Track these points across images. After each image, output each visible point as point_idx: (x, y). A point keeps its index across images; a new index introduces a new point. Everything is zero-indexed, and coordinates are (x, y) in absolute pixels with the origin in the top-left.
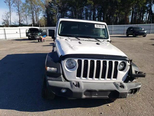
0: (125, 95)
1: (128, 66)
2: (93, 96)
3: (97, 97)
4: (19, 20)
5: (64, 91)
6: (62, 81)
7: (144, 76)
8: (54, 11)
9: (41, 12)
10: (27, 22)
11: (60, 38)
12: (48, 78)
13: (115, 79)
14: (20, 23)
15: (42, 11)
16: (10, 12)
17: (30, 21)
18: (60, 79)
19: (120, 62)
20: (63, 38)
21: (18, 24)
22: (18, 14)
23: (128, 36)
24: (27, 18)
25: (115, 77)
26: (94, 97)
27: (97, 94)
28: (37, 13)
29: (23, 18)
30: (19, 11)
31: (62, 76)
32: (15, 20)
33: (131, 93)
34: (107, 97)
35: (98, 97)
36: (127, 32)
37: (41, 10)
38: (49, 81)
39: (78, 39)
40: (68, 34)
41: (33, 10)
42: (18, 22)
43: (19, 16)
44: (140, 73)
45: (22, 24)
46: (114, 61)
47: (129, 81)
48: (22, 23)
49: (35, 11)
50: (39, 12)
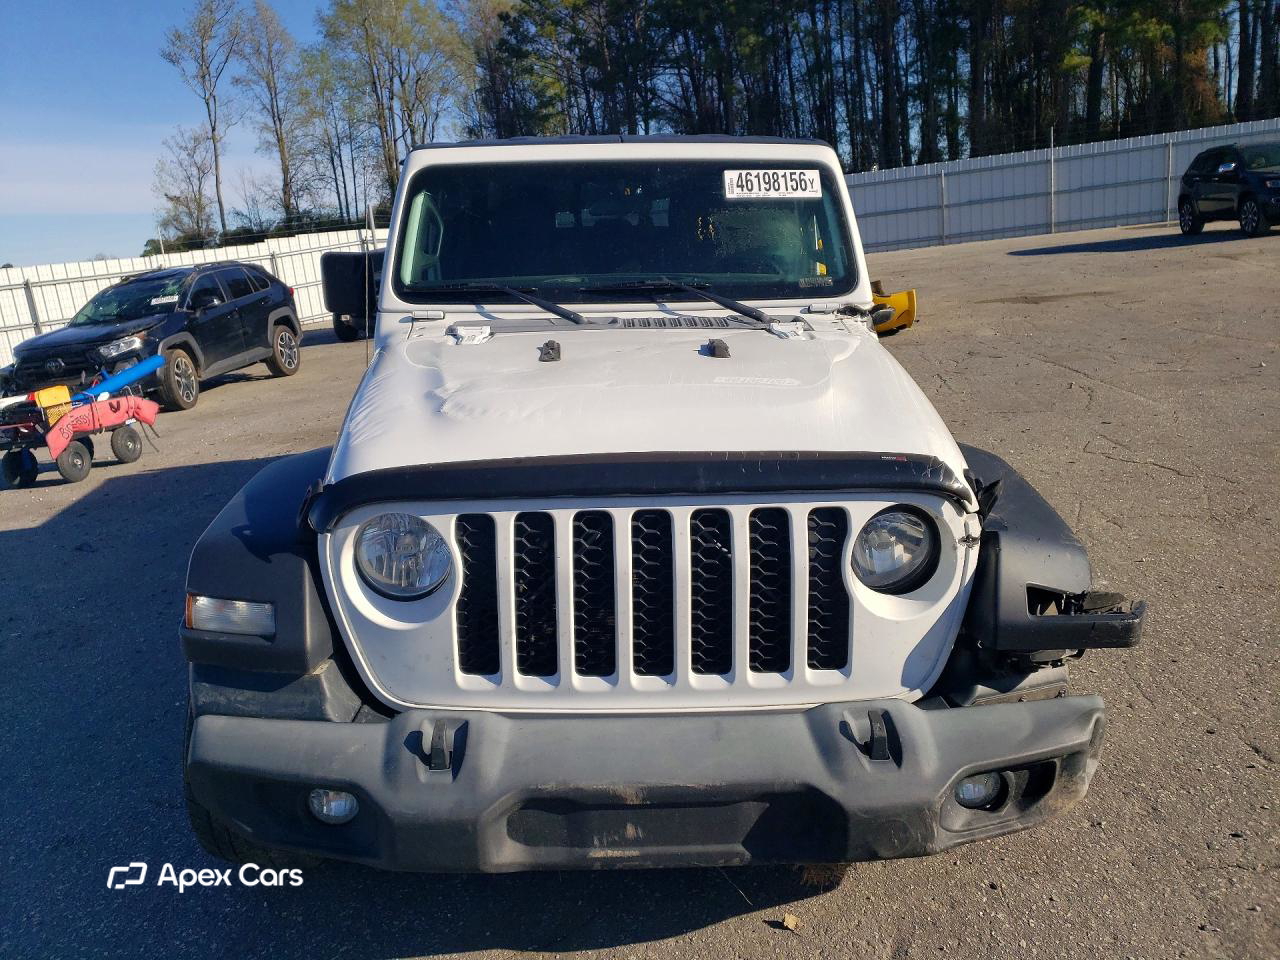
0: (906, 830)
1: (961, 549)
2: (602, 846)
3: (634, 852)
4: (280, 184)
5: (335, 806)
6: (323, 718)
7: (1120, 636)
8: (547, 86)
9: (449, 101)
10: (342, 191)
11: (414, 320)
12: (205, 693)
13: (832, 676)
14: (287, 207)
15: (455, 93)
16: (214, 130)
17: (360, 180)
18: (308, 699)
19: (860, 511)
20: (431, 314)
21: (273, 216)
22: (272, 139)
23: (1192, 234)
24: (337, 162)
25: (832, 650)
26: (611, 853)
27: (630, 831)
28: (418, 117)
29: (308, 168)
30: (277, 118)
31: (324, 670)
32: (251, 190)
33: (995, 803)
34: (737, 854)
35: (643, 857)
36: (1183, 199)
37: (444, 91)
38: (211, 725)
39: (566, 315)
40: (474, 283)
41: (386, 93)
42: (272, 202)
43: (277, 155)
44: (1086, 605)
45: (307, 213)
46: (799, 513)
47: (980, 689)
48: (304, 204)
49: (396, 104)
50: (434, 106)
